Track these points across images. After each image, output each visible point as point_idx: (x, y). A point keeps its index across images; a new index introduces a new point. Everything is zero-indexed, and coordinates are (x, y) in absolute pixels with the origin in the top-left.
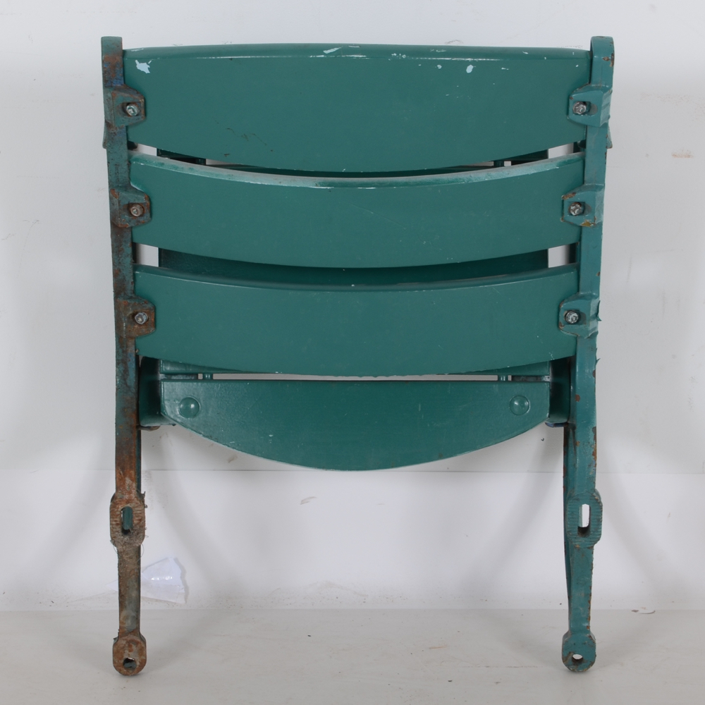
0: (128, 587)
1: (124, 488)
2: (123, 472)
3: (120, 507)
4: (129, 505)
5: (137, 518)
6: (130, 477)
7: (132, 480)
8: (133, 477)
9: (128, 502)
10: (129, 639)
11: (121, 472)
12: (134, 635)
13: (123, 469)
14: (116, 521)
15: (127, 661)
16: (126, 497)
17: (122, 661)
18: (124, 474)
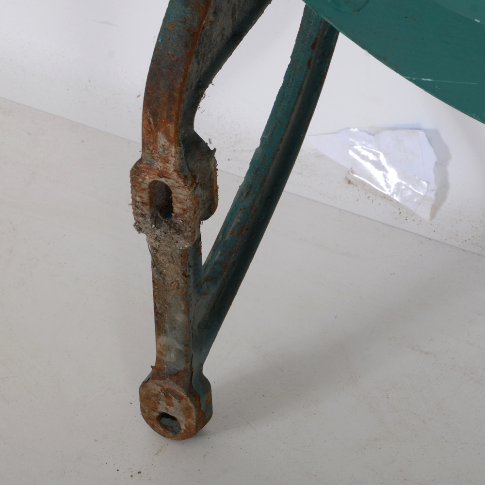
0: (168, 305)
1: (156, 148)
2: (155, 121)
3: (148, 179)
4: (163, 180)
5: (179, 205)
6: (166, 134)
7: (169, 140)
8: (172, 135)
9: (161, 174)
10: (166, 386)
11: (151, 119)
12: (177, 383)
13: (154, 114)
14: (141, 197)
15: (164, 415)
16: (159, 165)
17: (156, 414)
18: (156, 125)
